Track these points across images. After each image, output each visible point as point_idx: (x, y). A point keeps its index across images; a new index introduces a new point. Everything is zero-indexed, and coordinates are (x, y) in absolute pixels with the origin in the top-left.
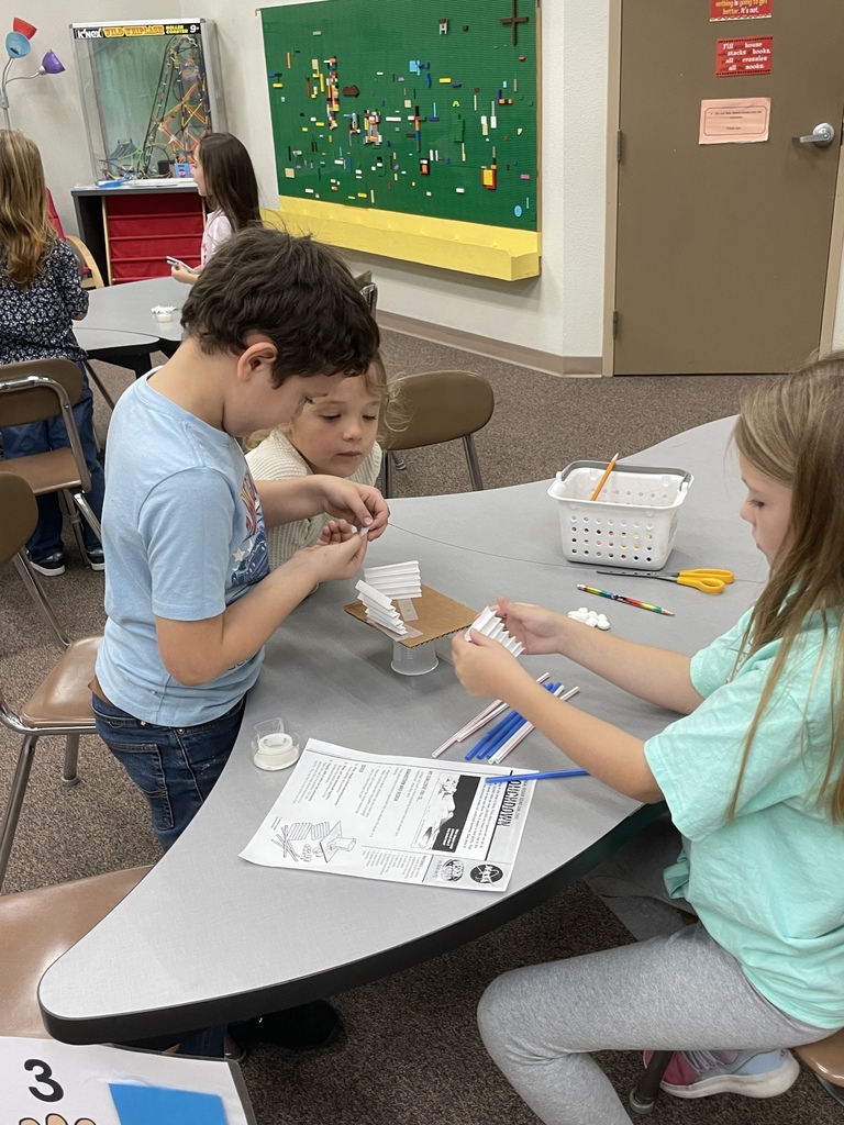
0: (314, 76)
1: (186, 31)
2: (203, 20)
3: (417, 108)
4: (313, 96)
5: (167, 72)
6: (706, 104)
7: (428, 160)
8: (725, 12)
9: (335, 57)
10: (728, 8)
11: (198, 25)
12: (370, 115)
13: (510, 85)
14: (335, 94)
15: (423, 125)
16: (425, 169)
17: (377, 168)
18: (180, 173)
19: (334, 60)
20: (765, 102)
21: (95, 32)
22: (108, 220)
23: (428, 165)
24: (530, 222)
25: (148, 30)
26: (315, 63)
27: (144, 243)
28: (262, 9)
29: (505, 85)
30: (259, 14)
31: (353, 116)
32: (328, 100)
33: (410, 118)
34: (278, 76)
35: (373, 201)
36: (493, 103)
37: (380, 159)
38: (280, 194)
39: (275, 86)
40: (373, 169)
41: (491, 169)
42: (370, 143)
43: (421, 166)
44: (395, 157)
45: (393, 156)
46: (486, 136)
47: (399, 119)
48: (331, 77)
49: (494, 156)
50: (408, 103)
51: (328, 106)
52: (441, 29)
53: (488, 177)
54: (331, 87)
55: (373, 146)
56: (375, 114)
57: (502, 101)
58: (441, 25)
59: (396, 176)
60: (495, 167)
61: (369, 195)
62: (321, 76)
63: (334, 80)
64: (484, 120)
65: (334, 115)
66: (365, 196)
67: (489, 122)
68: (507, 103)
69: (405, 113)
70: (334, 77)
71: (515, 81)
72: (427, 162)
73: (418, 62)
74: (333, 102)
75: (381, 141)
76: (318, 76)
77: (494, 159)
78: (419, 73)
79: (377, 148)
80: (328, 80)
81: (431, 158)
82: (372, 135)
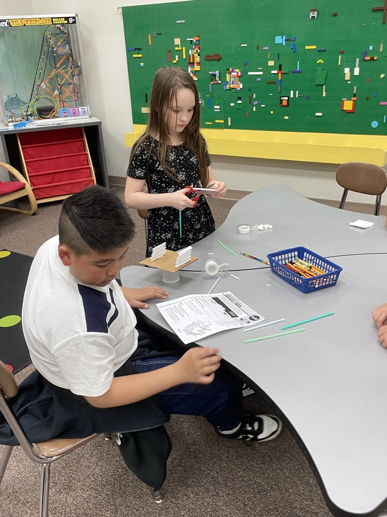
0: (177, 49)
1: (66, 22)
2: (76, 15)
3: (280, 66)
4: (175, 62)
5: (45, 48)
7: (289, 97)
9: (199, 36)
11: (74, 18)
12: (233, 71)
13: (376, 48)
14: (198, 59)
15: (284, 75)
16: (285, 103)
17: (236, 104)
18: (64, 114)
19: (198, 38)
21: (4, 23)
22: (22, 148)
23: (288, 100)
24: (385, 129)
25: (41, 21)
26: (177, 41)
27: (48, 161)
28: (123, 8)
29: (371, 48)
30: (121, 10)
31: (217, 73)
32: (190, 63)
33: (273, 72)
34: (139, 50)
35: (229, 124)
36: (358, 60)
37: (240, 98)
38: (134, 123)
39: (134, 56)
40: (232, 105)
41: (351, 100)
42: (231, 89)
43: (281, 101)
44: (254, 97)
45: (253, 96)
46: (348, 80)
47: (261, 73)
48: (194, 49)
49: (355, 92)
50: (271, 63)
51: (189, 67)
52: (311, 15)
53: (348, 105)
54: (193, 55)
55: (233, 91)
56: (238, 70)
57: (367, 58)
58: (311, 13)
59: (254, 108)
60: (355, 99)
61: (226, 121)
62: (184, 48)
63: (197, 51)
64: (347, 70)
65: (195, 73)
66: (223, 121)
67: (352, 71)
68: (372, 59)
69: (267, 69)
70: (197, 49)
71: (382, 45)
72: (287, 98)
73: (284, 37)
74: (195, 65)
75: (241, 87)
76: (180, 49)
77: (355, 94)
78: (284, 44)
79: (237, 91)
80: (190, 51)
81: (292, 96)
82: (233, 84)
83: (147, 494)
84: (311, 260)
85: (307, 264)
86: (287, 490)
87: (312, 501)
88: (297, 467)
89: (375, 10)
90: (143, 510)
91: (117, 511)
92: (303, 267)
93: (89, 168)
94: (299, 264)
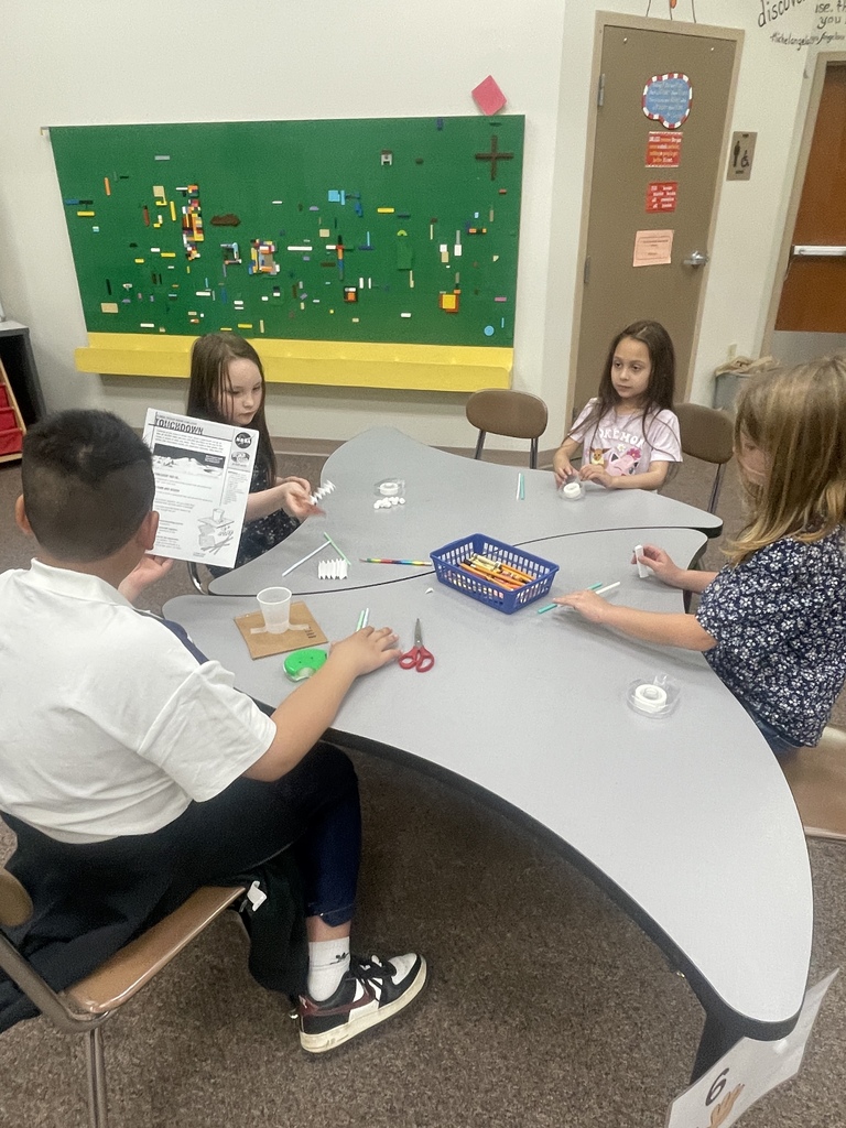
0: (158, 203)
3: (340, 237)
4: (156, 226)
6: (640, 234)
7: (357, 288)
8: (655, 161)
9: (197, 184)
10: (656, 157)
12: (261, 244)
13: (484, 215)
14: (198, 223)
15: (347, 254)
16: (351, 297)
17: (271, 297)
19: (196, 187)
20: (670, 233)
23: (356, 293)
24: (505, 338)
26: (159, 191)
28: (50, 128)
29: (477, 215)
30: (46, 133)
31: (235, 245)
32: (185, 229)
33: (328, 247)
34: (87, 204)
35: (262, 331)
36: (458, 232)
37: (276, 289)
38: (88, 330)
39: (80, 214)
40: (265, 299)
41: (452, 293)
42: (260, 273)
43: (346, 294)
44: (301, 286)
45: (298, 285)
46: (447, 264)
47: (310, 249)
48: (190, 205)
49: (457, 282)
50: (324, 233)
51: (184, 235)
52: (383, 159)
53: (449, 302)
54: (190, 216)
55: (265, 276)
56: (270, 243)
57: (473, 231)
58: (383, 156)
59: (302, 304)
60: (458, 292)
61: (256, 326)
62: (172, 203)
63: (196, 208)
64: (443, 248)
65: (195, 245)
66: (250, 326)
67: (451, 250)
68: (479, 232)
69: (319, 244)
70: (196, 205)
71: (492, 212)
72: (354, 290)
73: (343, 192)
74: (195, 232)
75: (278, 270)
76: (165, 204)
77: (457, 285)
78: (343, 203)
79: (273, 278)
80: (184, 208)
81: (362, 286)
82: (263, 264)
83: (270, 1006)
84: (492, 553)
85: (494, 563)
86: (503, 937)
87: (546, 945)
88: (506, 893)
89: (479, 158)
90: (271, 1039)
91: (223, 1056)
92: (489, 568)
93: (12, 412)
94: (481, 564)
